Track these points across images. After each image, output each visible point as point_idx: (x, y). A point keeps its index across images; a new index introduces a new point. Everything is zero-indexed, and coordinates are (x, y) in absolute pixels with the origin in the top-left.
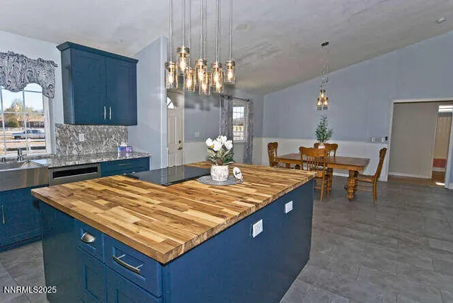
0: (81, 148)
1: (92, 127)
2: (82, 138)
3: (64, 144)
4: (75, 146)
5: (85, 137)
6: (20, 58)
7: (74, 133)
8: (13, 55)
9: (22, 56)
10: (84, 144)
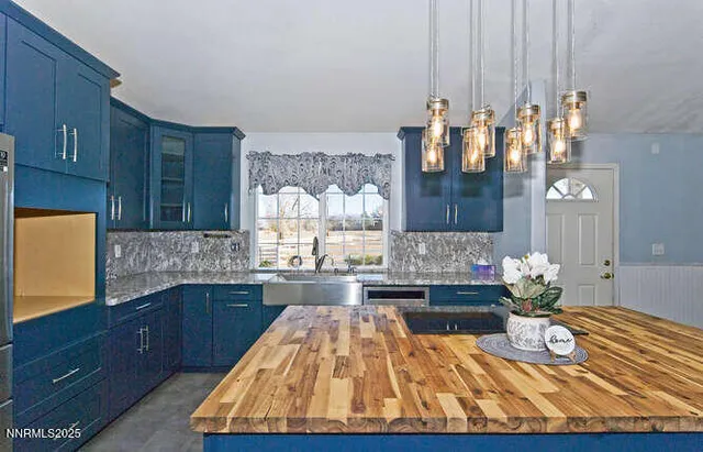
0: (420, 264)
1: (437, 235)
2: (422, 249)
3: (399, 257)
4: (413, 260)
5: (427, 249)
6: (359, 158)
7: (413, 244)
8: (351, 155)
9: (360, 155)
10: (425, 258)
